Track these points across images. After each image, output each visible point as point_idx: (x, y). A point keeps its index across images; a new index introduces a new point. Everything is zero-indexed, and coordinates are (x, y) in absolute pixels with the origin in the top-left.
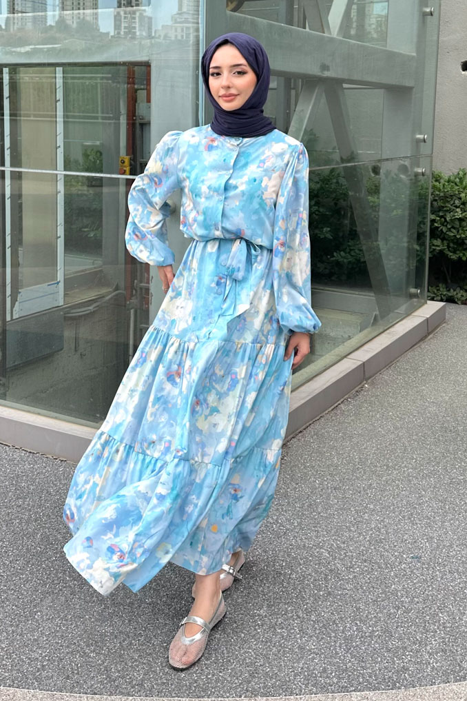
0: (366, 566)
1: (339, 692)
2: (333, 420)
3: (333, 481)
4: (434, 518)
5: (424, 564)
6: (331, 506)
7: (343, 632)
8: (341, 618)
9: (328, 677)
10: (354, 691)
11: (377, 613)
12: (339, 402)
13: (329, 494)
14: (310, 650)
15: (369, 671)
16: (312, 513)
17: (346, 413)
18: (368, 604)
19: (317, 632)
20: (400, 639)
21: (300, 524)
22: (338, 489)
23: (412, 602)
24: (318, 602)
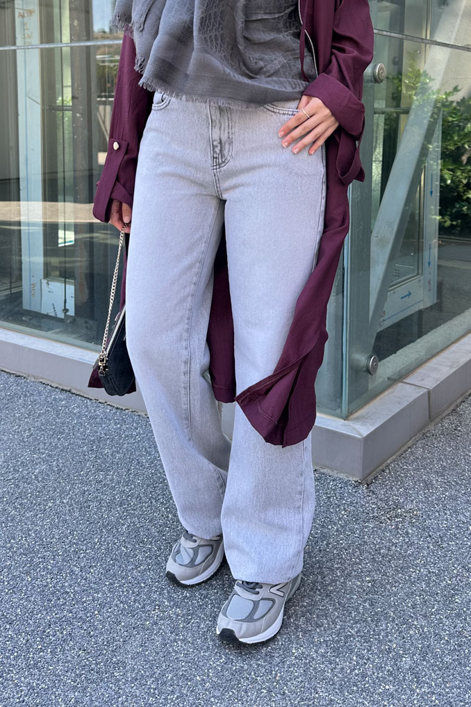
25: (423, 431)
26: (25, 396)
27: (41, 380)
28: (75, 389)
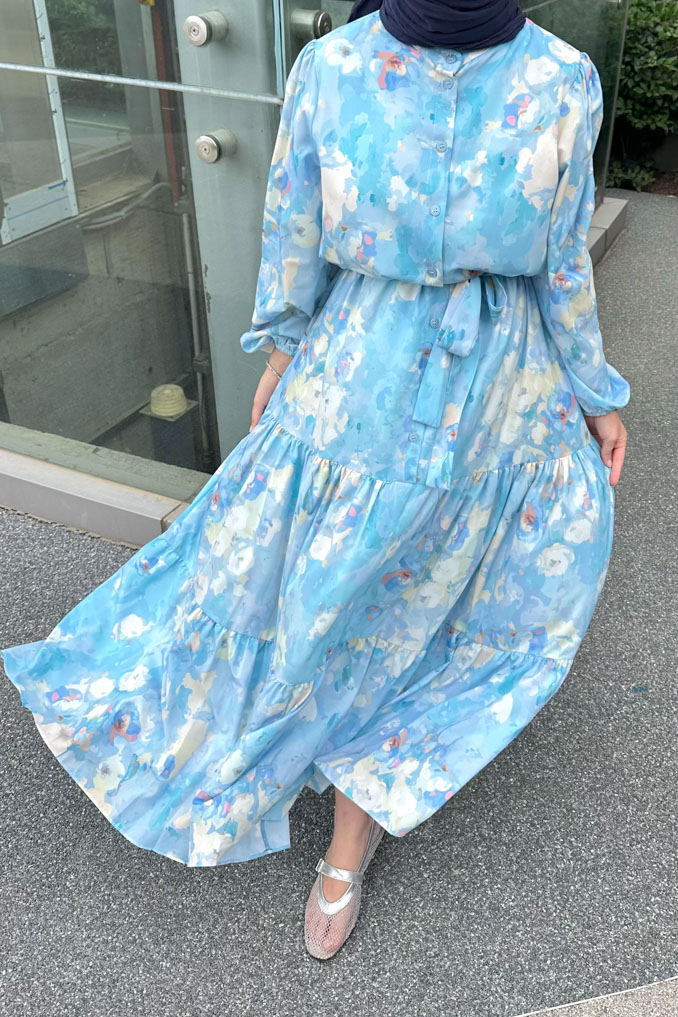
0: (570, 715)
1: (561, 1003)
4: (655, 603)
5: (652, 702)
7: (553, 865)
8: (546, 833)
9: (541, 970)
10: (583, 996)
11: (599, 816)
14: (507, 912)
15: (601, 947)
18: (583, 797)
19: (514, 868)
20: (639, 869)
23: (645, 785)
24: (508, 802)
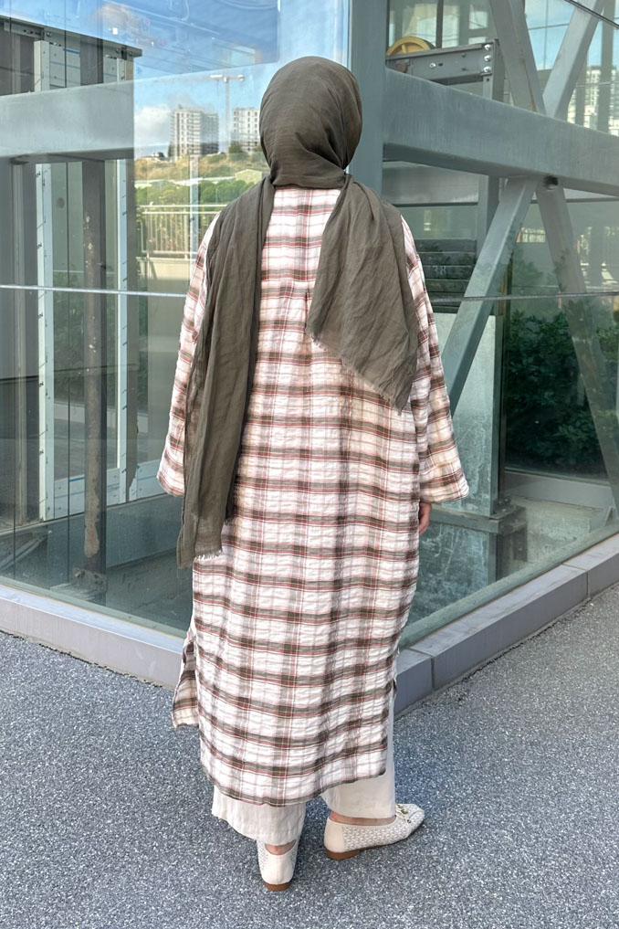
2: (539, 649)
3: (530, 733)
6: (523, 768)
12: (550, 624)
13: (522, 752)
16: (494, 776)
17: (558, 640)
21: (474, 792)
22: (536, 745)
25: (424, 700)
26: (23, 658)
27: (40, 642)
28: (75, 652)
